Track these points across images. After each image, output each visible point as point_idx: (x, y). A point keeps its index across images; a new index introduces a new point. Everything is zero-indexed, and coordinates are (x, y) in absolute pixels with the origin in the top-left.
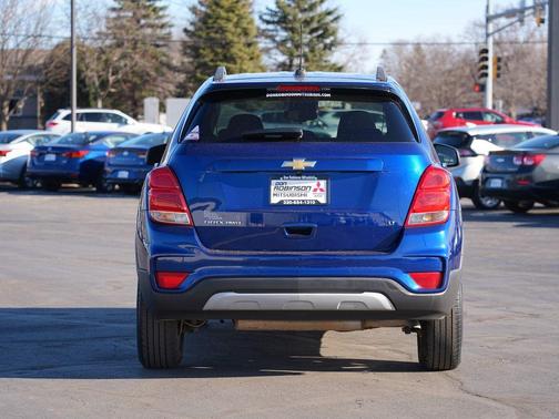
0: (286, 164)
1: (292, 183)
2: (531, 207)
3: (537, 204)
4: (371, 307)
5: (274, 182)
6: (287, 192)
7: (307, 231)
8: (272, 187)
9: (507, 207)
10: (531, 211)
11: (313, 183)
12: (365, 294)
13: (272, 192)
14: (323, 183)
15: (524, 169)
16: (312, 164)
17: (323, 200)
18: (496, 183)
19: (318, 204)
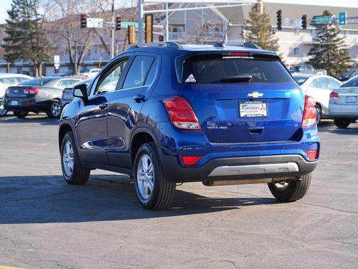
0: (250, 95)
1: (250, 105)
2: (27, 114)
3: (30, 113)
4: (290, 170)
5: (241, 105)
6: (248, 110)
7: (260, 131)
8: (241, 108)
9: (15, 115)
10: (27, 117)
11: (260, 105)
12: (289, 163)
13: (241, 110)
14: (264, 105)
15: (30, 95)
16: (261, 95)
17: (265, 114)
18: (15, 103)
19: (263, 117)
